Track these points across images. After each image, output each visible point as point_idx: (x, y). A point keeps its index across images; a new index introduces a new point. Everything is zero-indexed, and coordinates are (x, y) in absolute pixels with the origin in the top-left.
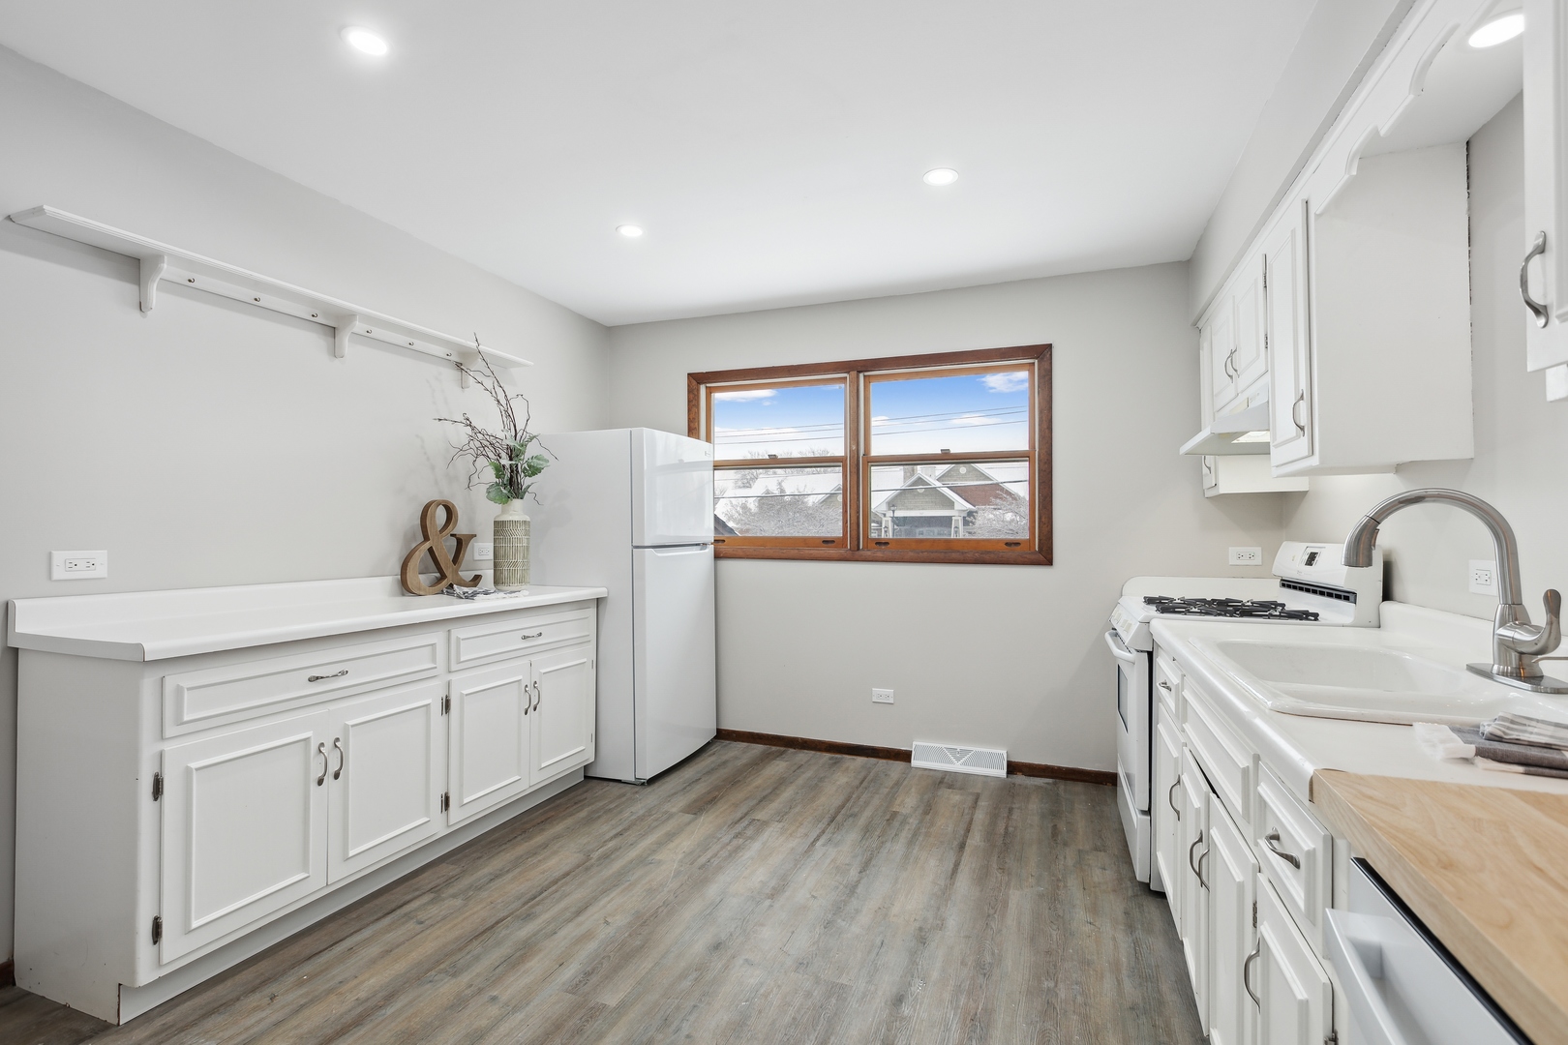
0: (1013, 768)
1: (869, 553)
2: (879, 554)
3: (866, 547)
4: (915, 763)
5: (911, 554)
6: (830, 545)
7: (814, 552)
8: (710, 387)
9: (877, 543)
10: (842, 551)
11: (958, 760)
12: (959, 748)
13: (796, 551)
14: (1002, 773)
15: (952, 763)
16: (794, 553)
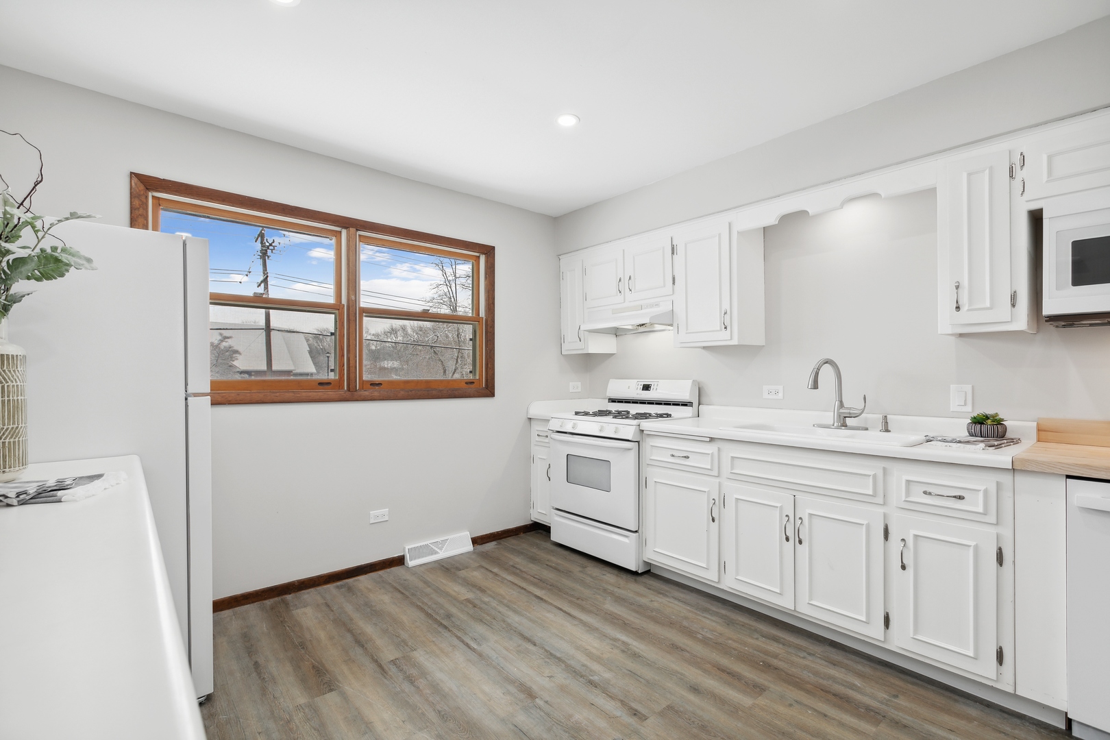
0: (476, 541)
1: (367, 393)
2: (376, 394)
3: (362, 388)
4: (411, 563)
5: (402, 393)
6: (326, 387)
7: (313, 394)
8: (159, 198)
9: (371, 384)
10: (341, 392)
11: (441, 549)
12: (439, 540)
13: (291, 394)
14: (469, 547)
15: (437, 553)
16: (288, 395)
